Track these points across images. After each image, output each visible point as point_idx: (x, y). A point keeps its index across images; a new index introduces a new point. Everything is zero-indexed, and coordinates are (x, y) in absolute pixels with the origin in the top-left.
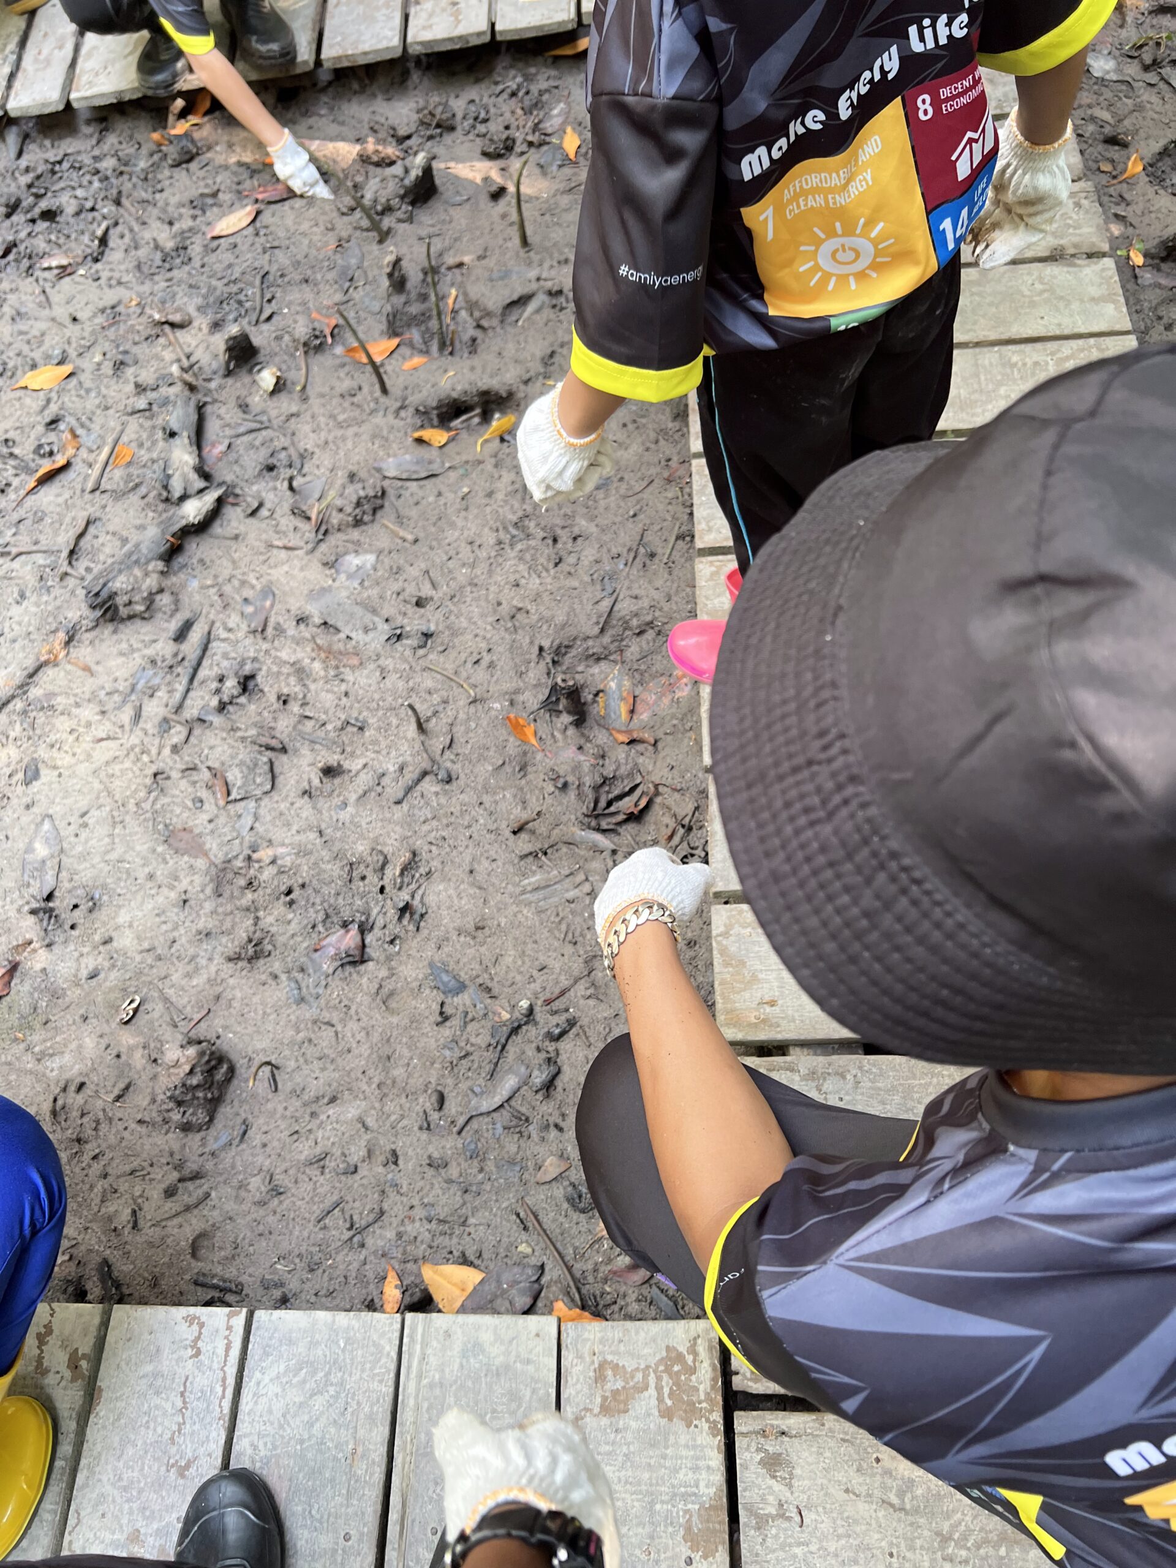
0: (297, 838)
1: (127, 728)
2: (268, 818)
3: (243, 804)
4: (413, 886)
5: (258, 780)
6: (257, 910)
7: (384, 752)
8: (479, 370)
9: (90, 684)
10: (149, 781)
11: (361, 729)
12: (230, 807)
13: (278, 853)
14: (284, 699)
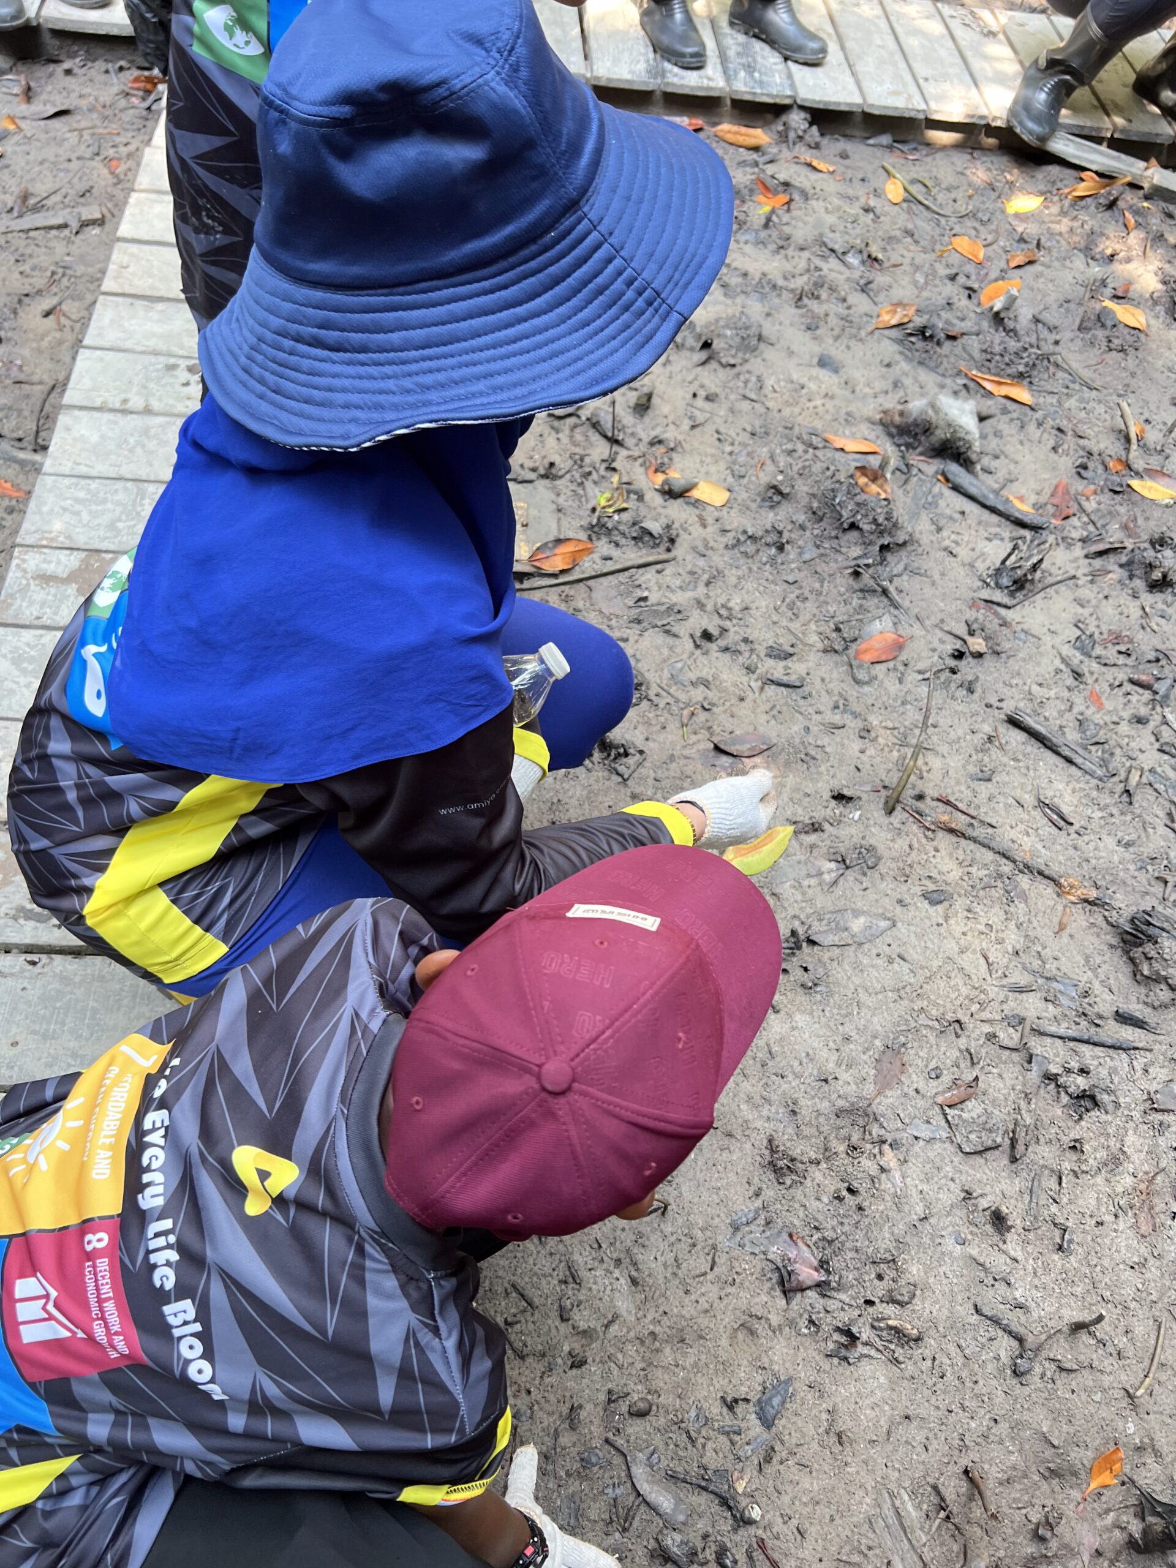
0: (914, 1193)
1: (1005, 982)
2: (931, 1154)
3: (943, 1123)
4: (879, 1344)
5: (973, 1136)
6: (828, 1159)
7: (1036, 1281)
9: (1046, 934)
10: (950, 1016)
11: (1060, 1248)
12: (937, 1108)
13: (893, 1172)
14: (1076, 1147)
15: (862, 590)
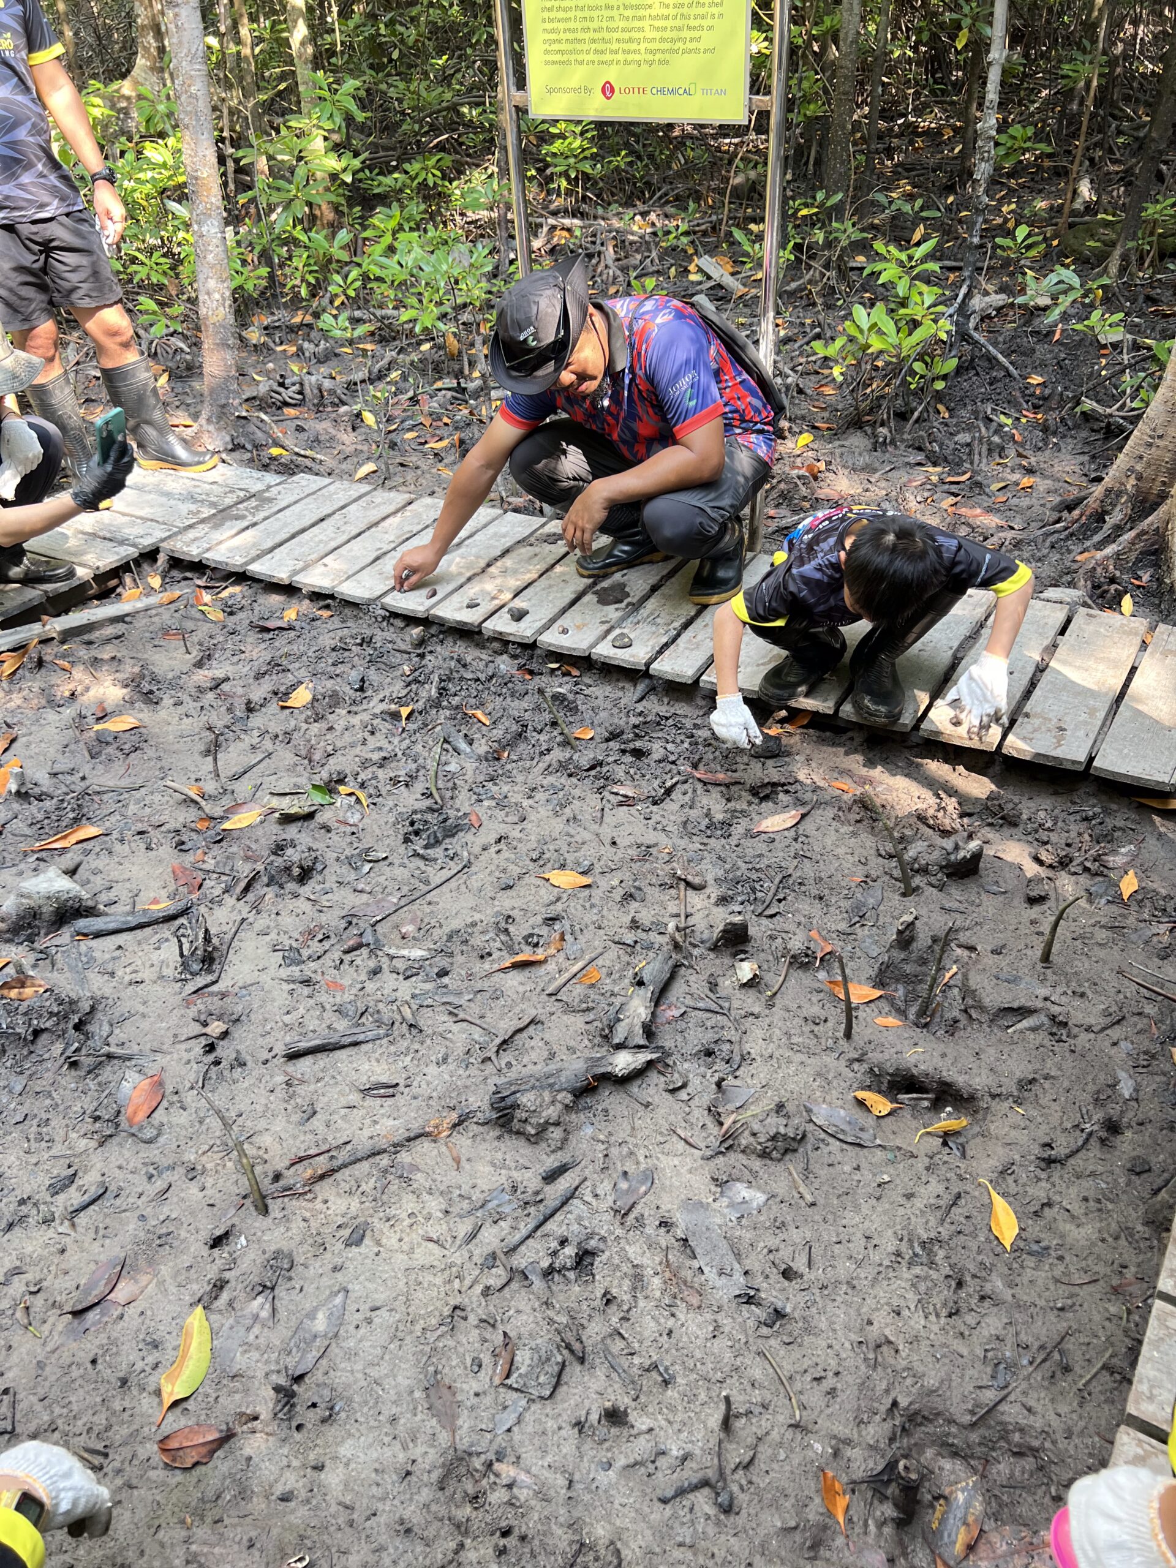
0: (546, 1474)
1: (458, 1242)
2: (530, 1429)
3: (515, 1395)
6: (467, 1533)
7: (676, 1426)
8: (949, 1060)
9: (452, 1177)
10: (447, 1311)
11: (666, 1383)
12: (502, 1390)
13: (519, 1479)
14: (609, 1300)
15: (89, 1072)
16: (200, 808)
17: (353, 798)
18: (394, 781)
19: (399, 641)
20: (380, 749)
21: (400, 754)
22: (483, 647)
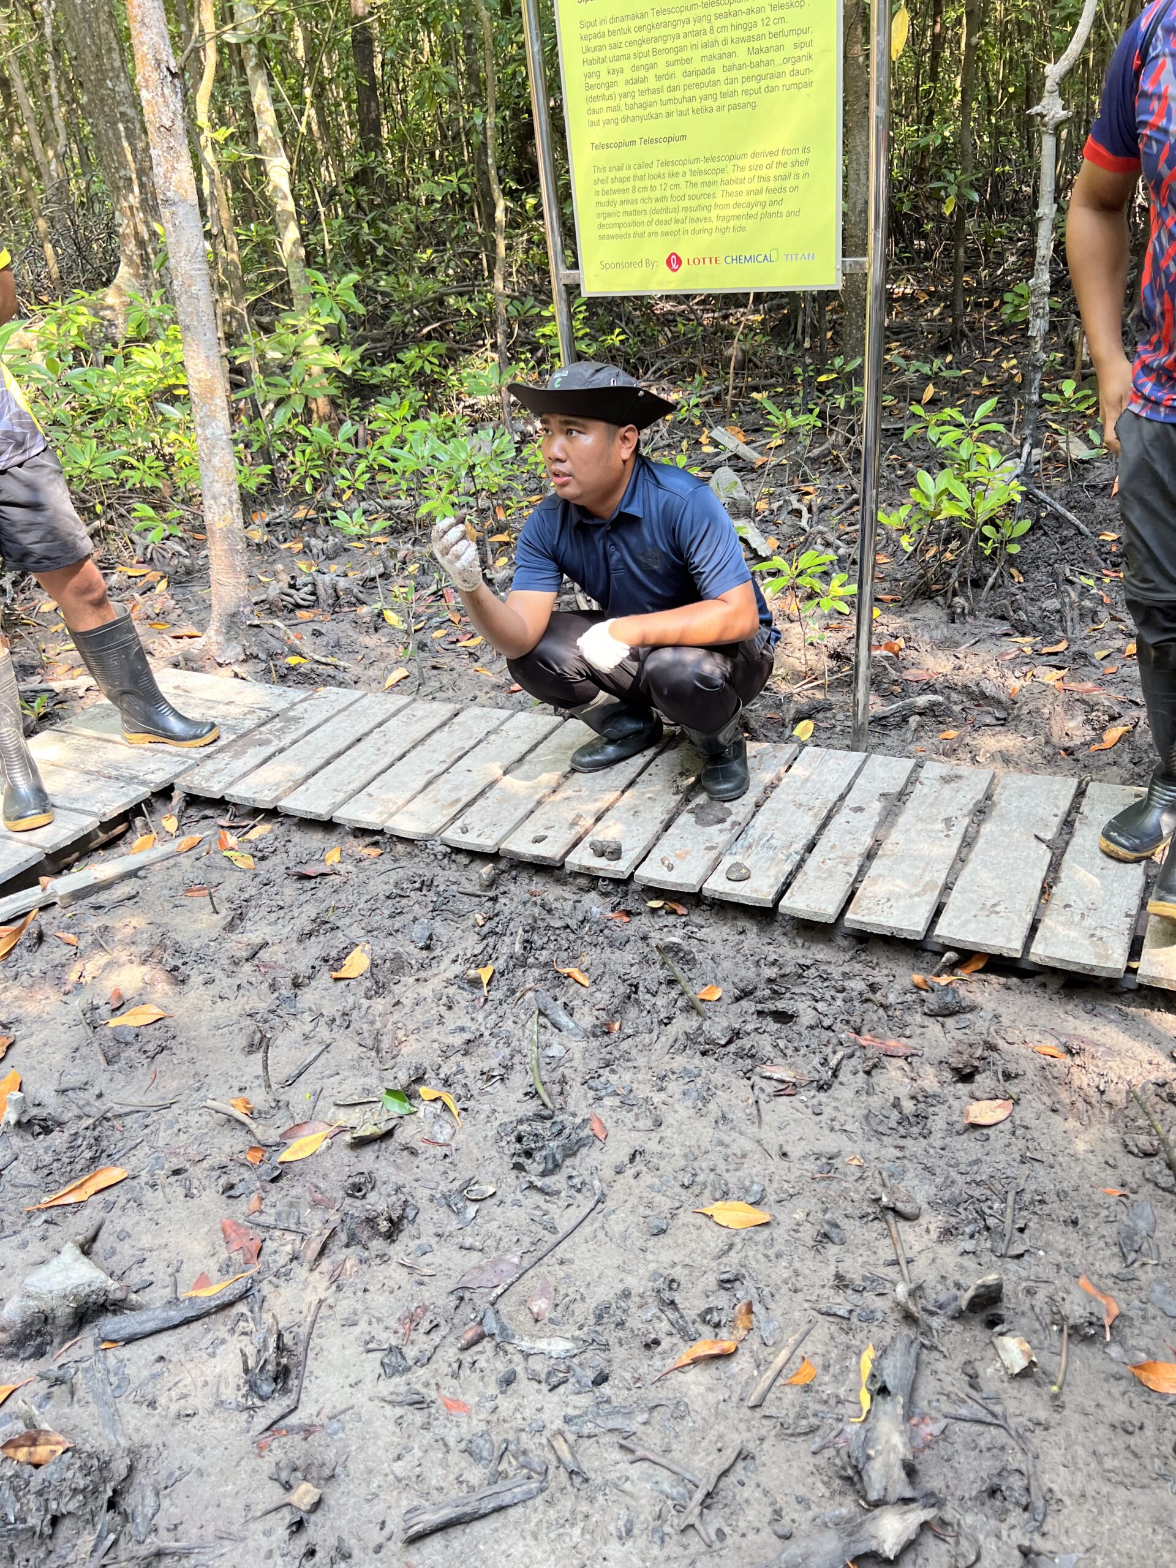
16: (249, 1132)
17: (439, 1104)
18: (488, 1076)
19: (463, 880)
20: (462, 1029)
21: (487, 1033)
22: (565, 884)
